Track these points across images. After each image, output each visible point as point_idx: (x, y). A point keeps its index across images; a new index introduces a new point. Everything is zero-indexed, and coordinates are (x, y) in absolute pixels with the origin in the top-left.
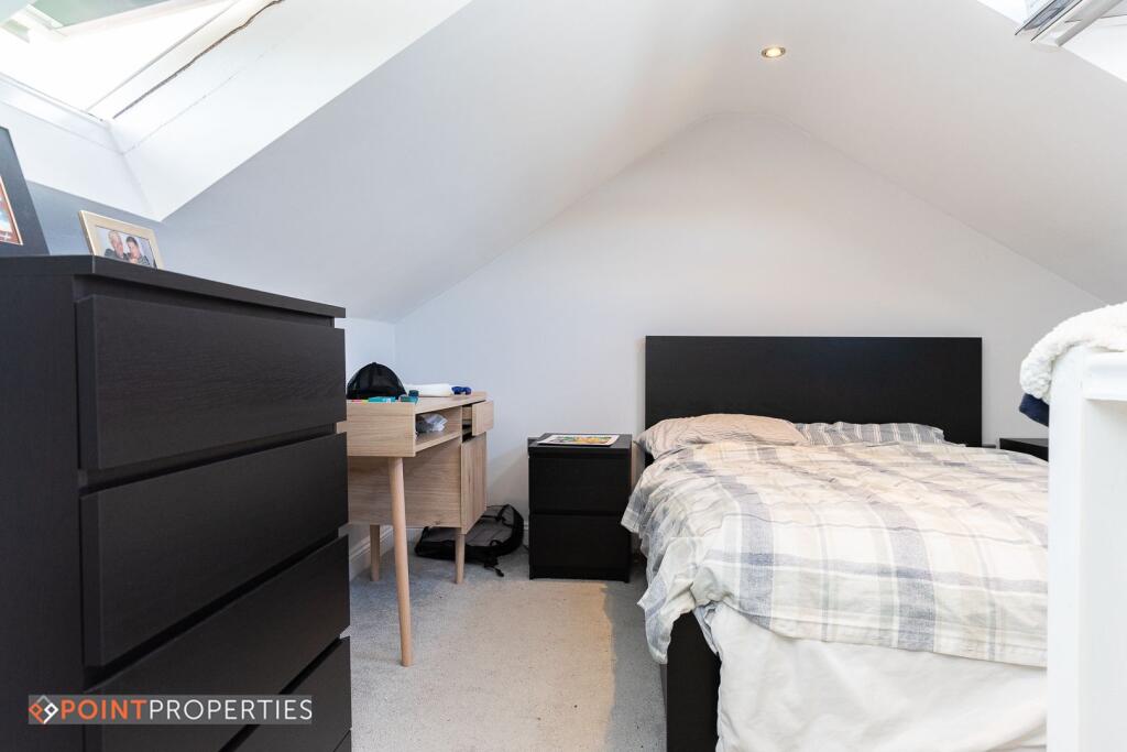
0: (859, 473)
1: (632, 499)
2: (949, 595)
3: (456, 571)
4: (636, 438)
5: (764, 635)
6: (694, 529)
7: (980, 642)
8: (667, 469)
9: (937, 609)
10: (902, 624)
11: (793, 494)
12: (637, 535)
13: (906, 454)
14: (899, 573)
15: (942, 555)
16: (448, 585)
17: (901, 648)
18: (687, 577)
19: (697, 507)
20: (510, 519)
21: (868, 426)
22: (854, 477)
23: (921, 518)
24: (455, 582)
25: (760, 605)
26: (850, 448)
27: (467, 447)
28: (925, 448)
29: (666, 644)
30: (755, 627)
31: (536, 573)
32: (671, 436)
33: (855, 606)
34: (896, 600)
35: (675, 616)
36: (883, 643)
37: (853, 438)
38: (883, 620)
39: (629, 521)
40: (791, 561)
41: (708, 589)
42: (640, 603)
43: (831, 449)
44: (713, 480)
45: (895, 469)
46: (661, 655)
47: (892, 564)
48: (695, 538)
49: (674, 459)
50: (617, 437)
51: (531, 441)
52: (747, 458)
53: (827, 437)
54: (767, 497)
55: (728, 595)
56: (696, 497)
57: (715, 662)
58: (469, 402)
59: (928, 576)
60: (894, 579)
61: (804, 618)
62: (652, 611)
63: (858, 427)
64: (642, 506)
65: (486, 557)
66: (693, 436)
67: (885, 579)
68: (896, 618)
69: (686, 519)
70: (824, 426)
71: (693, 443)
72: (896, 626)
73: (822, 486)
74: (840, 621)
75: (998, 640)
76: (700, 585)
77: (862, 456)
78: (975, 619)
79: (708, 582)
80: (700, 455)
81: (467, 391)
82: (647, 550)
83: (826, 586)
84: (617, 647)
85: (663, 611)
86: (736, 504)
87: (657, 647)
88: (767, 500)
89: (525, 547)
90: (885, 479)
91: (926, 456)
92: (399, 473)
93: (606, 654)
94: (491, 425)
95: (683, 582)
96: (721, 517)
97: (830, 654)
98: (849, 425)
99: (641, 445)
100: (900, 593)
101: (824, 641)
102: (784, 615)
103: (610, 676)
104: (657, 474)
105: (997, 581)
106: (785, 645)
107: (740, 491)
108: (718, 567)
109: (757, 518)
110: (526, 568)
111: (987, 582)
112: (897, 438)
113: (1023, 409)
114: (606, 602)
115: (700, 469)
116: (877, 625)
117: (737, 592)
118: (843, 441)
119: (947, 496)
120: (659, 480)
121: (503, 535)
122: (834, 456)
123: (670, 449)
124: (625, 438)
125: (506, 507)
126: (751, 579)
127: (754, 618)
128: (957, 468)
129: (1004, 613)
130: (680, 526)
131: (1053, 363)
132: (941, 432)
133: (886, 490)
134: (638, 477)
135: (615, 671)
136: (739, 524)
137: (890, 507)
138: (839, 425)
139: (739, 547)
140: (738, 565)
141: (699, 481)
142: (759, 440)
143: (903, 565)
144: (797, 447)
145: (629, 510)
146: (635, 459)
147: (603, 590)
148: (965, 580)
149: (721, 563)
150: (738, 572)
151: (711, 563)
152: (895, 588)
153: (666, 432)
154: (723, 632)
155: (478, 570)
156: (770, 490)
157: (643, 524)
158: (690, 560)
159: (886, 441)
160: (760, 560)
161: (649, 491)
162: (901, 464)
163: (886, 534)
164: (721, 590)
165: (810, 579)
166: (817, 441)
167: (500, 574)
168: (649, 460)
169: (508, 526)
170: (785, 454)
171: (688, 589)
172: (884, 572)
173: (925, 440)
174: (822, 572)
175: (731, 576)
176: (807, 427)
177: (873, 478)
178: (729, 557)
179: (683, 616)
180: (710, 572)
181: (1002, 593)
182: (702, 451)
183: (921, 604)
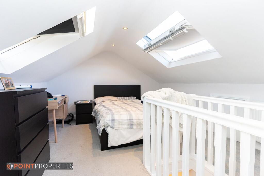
0: (125, 105)
1: (93, 111)
2: (135, 121)
3: (62, 125)
4: (93, 101)
5: (114, 130)
6: (104, 117)
7: (138, 127)
8: (99, 106)
9: (134, 124)
10: (130, 126)
11: (117, 110)
12: (94, 116)
13: (131, 102)
14: (130, 120)
15: (134, 117)
16: (61, 128)
17: (130, 129)
18: (104, 123)
19: (104, 113)
20: (71, 115)
21: (126, 97)
22: (124, 106)
23: (132, 112)
24: (62, 127)
25: (113, 126)
26: (124, 101)
27: (65, 105)
28: (134, 100)
29: (101, 133)
30: (113, 129)
31: (77, 124)
32: (99, 100)
33: (125, 124)
34: (129, 123)
35: (102, 129)
36: (128, 128)
37: (125, 99)
38: (128, 126)
39: (93, 114)
40: (117, 120)
41: (107, 125)
42: (97, 128)
43: (122, 101)
44: (106, 108)
45: (130, 104)
46: (100, 135)
47: (129, 119)
48: (105, 118)
49: (99, 104)
50: (90, 101)
51: (75, 102)
52: (110, 104)
53: (121, 99)
54: (114, 111)
55: (109, 125)
56: (104, 111)
57: (107, 134)
58: (65, 97)
59: (133, 120)
60: (129, 121)
61: (119, 127)
62: (99, 129)
63: (125, 97)
64: (95, 112)
65: (67, 122)
66: (102, 100)
67: (128, 121)
68: (129, 125)
69: (103, 115)
70: (121, 97)
71: (102, 101)
72: (129, 126)
73: (121, 108)
74: (123, 127)
75: (140, 126)
76: (106, 124)
77: (126, 102)
78: (138, 124)
79: (107, 124)
80: (104, 104)
81: (64, 96)
82: (96, 119)
83: (121, 122)
84: (92, 134)
85: (101, 129)
86: (110, 113)
87: (100, 133)
88: (113, 111)
89: (74, 120)
90: (128, 106)
91: (134, 102)
92: (54, 111)
93: (90, 135)
94: (68, 101)
95: (103, 124)
96: (108, 115)
97: (122, 131)
98: (124, 97)
99: (94, 102)
100: (130, 122)
101: (121, 129)
102: (116, 127)
103: (91, 138)
104: (97, 107)
105: (140, 119)
106: (117, 131)
107: (110, 110)
108: (108, 122)
109: (112, 115)
110: (75, 123)
111: (139, 120)
112: (130, 99)
113: (141, 102)
114: (89, 127)
115: (103, 106)
116: (127, 126)
117: (110, 125)
118: (123, 100)
119: (135, 108)
120: (98, 108)
121: (70, 118)
122: (122, 103)
123: (99, 102)
124: (91, 101)
125: (70, 113)
126: (112, 123)
127: (112, 128)
128: (137, 104)
129: (140, 123)
130: (102, 116)
131: (144, 98)
132: (136, 97)
133: (128, 108)
134: (94, 107)
135: (92, 137)
136: (110, 116)
137: (129, 111)
138: (123, 97)
139: (110, 119)
140: (110, 121)
141: (104, 109)
142: (112, 101)
143: (130, 119)
144: (117, 101)
145: (93, 112)
146: (93, 104)
147: (89, 125)
148: (137, 120)
149: (108, 121)
150: (110, 122)
151: (107, 121)
152: (129, 122)
153: (98, 100)
154: (109, 130)
155: (66, 125)
156: (114, 110)
157: (95, 115)
158: (104, 121)
159: (129, 99)
160: (113, 120)
161: (96, 110)
162: (130, 103)
163: (128, 115)
164: (108, 125)
165: (119, 122)
166: (120, 100)
167: (70, 125)
168: (95, 104)
169: (71, 116)
170: (116, 103)
171: (104, 125)
172: (128, 120)
173: (134, 99)
174: (121, 121)
175: (109, 123)
176: (118, 98)
177: (127, 106)
178: (109, 120)
179: (103, 129)
180: (107, 123)
181: (141, 121)
182: (104, 103)
183: (132, 123)
